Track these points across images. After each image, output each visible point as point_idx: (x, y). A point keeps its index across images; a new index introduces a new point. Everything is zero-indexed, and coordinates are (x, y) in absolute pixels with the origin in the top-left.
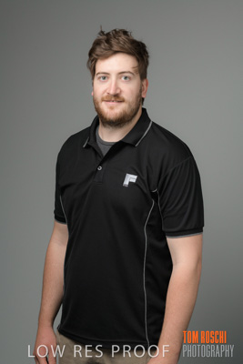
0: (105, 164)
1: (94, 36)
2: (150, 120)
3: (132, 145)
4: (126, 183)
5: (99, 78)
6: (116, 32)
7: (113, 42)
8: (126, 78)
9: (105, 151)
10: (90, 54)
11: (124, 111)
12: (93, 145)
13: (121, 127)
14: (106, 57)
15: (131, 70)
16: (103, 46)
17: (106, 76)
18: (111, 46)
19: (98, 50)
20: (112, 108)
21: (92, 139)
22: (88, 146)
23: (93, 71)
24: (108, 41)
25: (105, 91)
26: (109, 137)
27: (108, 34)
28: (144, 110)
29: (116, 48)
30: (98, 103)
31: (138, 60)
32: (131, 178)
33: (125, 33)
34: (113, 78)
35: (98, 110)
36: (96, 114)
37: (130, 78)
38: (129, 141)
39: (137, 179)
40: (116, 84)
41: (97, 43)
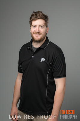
0: (35, 55)
1: (31, 13)
2: (49, 41)
3: (43, 49)
4: (42, 61)
5: (33, 27)
6: (38, 12)
7: (38, 15)
8: (42, 27)
9: (35, 50)
10: (30, 19)
11: (41, 38)
12: (31, 48)
13: (40, 43)
14: (35, 20)
15: (43, 24)
16: (34, 16)
17: (35, 26)
18: (37, 16)
19: (33, 18)
20: (37, 37)
21: (30, 47)
22: (29, 49)
23: (31, 24)
24: (36, 15)
25: (35, 31)
26: (36, 46)
27: (36, 13)
28: (47, 37)
29: (38, 17)
30: (32, 35)
31: (46, 21)
32: (43, 60)
33: (41, 12)
34: (38, 27)
35: (32, 37)
36: (32, 38)
37: (43, 27)
38: (42, 47)
39: (45, 60)
40: (38, 29)
41: (32, 15)
